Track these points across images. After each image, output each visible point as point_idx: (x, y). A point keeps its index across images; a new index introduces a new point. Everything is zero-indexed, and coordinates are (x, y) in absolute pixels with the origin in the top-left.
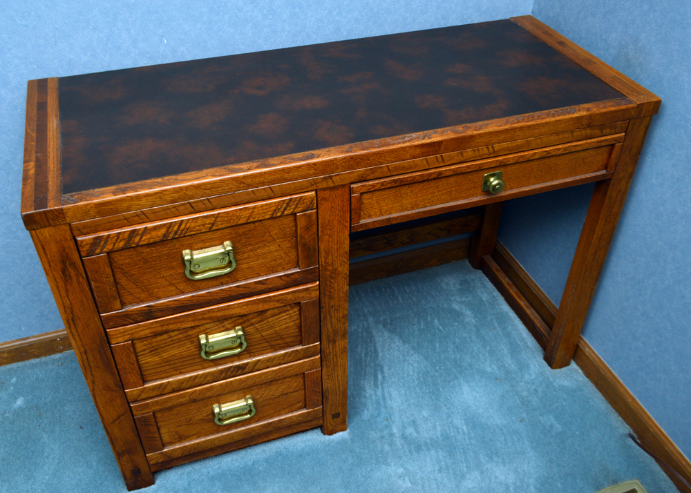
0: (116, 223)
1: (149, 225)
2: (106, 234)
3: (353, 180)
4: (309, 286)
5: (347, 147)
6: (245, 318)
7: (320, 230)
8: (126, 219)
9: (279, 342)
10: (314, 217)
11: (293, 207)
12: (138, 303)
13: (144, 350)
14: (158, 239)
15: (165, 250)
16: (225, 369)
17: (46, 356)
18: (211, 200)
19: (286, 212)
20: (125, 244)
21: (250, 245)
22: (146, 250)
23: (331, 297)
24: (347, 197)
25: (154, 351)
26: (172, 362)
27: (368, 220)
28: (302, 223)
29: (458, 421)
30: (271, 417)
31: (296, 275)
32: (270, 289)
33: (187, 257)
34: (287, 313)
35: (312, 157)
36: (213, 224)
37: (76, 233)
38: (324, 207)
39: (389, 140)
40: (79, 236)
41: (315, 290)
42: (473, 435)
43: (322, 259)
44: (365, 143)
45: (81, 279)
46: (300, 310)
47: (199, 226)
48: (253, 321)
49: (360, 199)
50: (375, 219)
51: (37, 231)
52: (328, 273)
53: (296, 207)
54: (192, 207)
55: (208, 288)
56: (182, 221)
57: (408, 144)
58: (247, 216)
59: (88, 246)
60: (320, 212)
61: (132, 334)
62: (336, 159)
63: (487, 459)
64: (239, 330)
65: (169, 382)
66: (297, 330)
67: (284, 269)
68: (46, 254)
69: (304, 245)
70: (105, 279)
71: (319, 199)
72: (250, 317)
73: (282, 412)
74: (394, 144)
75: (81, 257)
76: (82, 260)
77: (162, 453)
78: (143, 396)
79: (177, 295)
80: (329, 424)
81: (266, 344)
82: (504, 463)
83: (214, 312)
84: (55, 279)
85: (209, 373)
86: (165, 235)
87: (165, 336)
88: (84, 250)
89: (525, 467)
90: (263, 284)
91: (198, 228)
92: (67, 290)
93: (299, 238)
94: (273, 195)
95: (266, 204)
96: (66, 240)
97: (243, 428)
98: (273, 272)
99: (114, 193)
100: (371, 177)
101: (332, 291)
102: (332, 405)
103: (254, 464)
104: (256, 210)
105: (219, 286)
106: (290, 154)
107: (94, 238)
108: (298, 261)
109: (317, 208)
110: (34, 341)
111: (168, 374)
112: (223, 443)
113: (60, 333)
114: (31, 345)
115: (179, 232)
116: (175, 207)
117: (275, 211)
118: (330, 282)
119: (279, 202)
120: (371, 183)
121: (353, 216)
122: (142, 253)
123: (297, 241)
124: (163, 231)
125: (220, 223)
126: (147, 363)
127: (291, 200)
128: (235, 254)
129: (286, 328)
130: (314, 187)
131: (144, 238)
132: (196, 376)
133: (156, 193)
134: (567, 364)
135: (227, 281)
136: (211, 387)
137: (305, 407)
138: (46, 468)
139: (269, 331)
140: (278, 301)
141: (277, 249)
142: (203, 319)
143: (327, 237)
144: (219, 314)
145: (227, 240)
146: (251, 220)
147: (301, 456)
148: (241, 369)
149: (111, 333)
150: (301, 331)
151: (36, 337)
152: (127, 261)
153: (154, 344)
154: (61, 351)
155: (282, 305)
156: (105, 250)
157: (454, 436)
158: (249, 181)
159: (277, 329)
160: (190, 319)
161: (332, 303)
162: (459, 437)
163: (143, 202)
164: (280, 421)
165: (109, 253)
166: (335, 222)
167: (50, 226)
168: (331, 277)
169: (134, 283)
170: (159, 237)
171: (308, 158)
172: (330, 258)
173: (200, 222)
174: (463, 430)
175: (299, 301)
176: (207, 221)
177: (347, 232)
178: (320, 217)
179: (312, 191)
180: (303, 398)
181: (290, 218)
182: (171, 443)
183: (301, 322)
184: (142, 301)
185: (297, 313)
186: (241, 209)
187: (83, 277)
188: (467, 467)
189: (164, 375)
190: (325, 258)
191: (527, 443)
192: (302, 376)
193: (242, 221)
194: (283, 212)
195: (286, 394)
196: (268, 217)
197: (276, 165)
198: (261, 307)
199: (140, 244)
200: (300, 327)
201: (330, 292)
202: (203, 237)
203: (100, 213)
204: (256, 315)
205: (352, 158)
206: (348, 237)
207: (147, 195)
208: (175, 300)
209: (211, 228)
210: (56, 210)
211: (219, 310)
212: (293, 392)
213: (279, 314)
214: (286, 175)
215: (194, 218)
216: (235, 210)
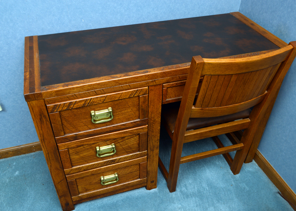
0: (63, 99)
1: (78, 100)
2: (59, 103)
3: (164, 82)
4: (144, 127)
5: (162, 68)
6: (116, 140)
7: (149, 103)
8: (68, 97)
9: (130, 150)
10: (147, 98)
11: (139, 93)
12: (71, 133)
13: (73, 153)
14: (81, 106)
15: (83, 110)
16: (107, 161)
17: (28, 153)
18: (104, 90)
19: (135, 95)
20: (67, 108)
21: (120, 109)
23: (152, 132)
24: (161, 89)
25: (77, 153)
26: (84, 158)
27: (170, 99)
28: (142, 100)
29: (204, 185)
30: (125, 182)
31: (138, 122)
32: (127, 128)
33: (93, 114)
34: (134, 138)
35: (147, 72)
36: (104, 100)
37: (46, 103)
38: (151, 93)
39: (180, 65)
40: (48, 104)
41: (146, 128)
42: (211, 191)
43: (150, 115)
44: (170, 66)
45: (48, 123)
46: (139, 137)
47: (98, 101)
48: (119, 141)
49: (167, 90)
50: (172, 99)
51: (30, 102)
52: (152, 121)
53: (140, 93)
54: (96, 92)
55: (101, 127)
56: (91, 98)
58: (119, 97)
59: (51, 109)
60: (150, 95)
61: (68, 146)
62: (157, 73)
63: (217, 202)
64: (113, 145)
65: (83, 167)
66: (138, 145)
67: (133, 119)
68: (33, 112)
69: (142, 109)
70: (58, 123)
71: (149, 90)
72: (118, 140)
73: (130, 180)
74: (182, 67)
75: (48, 113)
76: (49, 115)
77: (78, 196)
78: (72, 172)
79: (88, 130)
80: (149, 185)
81: (124, 151)
82: (224, 204)
83: (103, 137)
84: (37, 122)
85: (100, 163)
86: (84, 105)
87: (82, 147)
88: (50, 110)
89: (233, 205)
90: (124, 126)
91: (98, 102)
92: (42, 127)
93: (140, 107)
94: (130, 88)
95: (127, 92)
96: (42, 106)
97: (113, 187)
98: (128, 121)
99: (63, 86)
100: (172, 81)
101: (153, 129)
102: (151, 178)
103: (117, 202)
104: (123, 94)
105: (105, 126)
106: (138, 70)
107: (54, 105)
108: (139, 116)
109: (148, 94)
110: (23, 147)
111: (82, 163)
112: (104, 193)
113: (34, 144)
114: (22, 149)
115: (90, 103)
116: (88, 92)
117: (131, 95)
118: (153, 125)
119: (132, 91)
120: (171, 83)
121: (163, 97)
122: (74, 112)
123: (139, 108)
124: (83, 103)
125: (107, 100)
126: (74, 158)
127: (137, 90)
128: (113, 113)
129: (133, 144)
130: (148, 85)
131: (75, 105)
132: (94, 164)
133: (81, 87)
134: (251, 161)
135: (109, 124)
136: (100, 169)
137: (139, 178)
138: (28, 202)
139: (126, 146)
140: (130, 133)
141: (130, 111)
142: (98, 140)
143: (152, 106)
144: (105, 138)
145: (110, 107)
146: (121, 98)
147: (137, 199)
148: (113, 162)
149: (59, 145)
150: (139, 146)
151: (24, 145)
152: (67, 115)
153: (77, 151)
154: (34, 152)
155: (132, 135)
156: (58, 110)
157: (203, 191)
158: (120, 82)
159: (129, 145)
160: (93, 140)
161: (153, 134)
162: (205, 192)
163: (75, 90)
164: (129, 184)
165: (60, 112)
166: (156, 100)
167: (36, 100)
168: (153, 123)
169: (70, 125)
170: (81, 105)
171: (145, 73)
172: (153, 115)
173: (99, 99)
174: (206, 189)
175: (139, 133)
176: (102, 99)
177: (161, 104)
178: (149, 97)
179: (146, 86)
180: (139, 174)
181: (137, 98)
182: (82, 192)
183: (139, 142)
184: (73, 132)
185: (138, 138)
186: (116, 94)
187: (48, 122)
188: (208, 205)
189: (80, 164)
190: (151, 115)
191: (234, 195)
192: (139, 165)
193: (116, 99)
194: (134, 95)
195: (132, 172)
196: (128, 97)
197: (132, 75)
198: (123, 135)
199: (73, 108)
200: (139, 144)
201: (152, 129)
202: (100, 105)
203: (57, 95)
204: (121, 139)
205: (164, 73)
206: (161, 106)
207: (77, 87)
208: (87, 132)
209: (103, 101)
210: (38, 93)
211: (105, 136)
212: (134, 172)
213: (130, 138)
214: (136, 80)
215: (96, 98)
216: (114, 94)
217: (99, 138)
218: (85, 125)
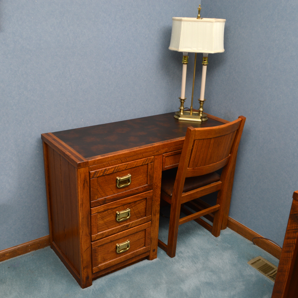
0: (101, 166)
1: (110, 167)
2: (98, 170)
3: (164, 152)
4: (150, 191)
5: (161, 142)
6: (130, 205)
7: (154, 170)
8: (104, 165)
9: (139, 215)
12: (101, 197)
13: (100, 218)
14: (111, 172)
15: (112, 177)
16: (123, 226)
18: (127, 159)
20: (102, 174)
21: (135, 175)
22: (106, 177)
23: (156, 196)
24: (162, 158)
25: (102, 218)
26: (107, 224)
27: (167, 167)
28: (150, 167)
29: (196, 249)
30: (134, 251)
31: (147, 187)
32: (139, 192)
33: (119, 179)
34: (142, 203)
35: (153, 145)
36: (126, 167)
38: (156, 161)
40: (91, 171)
41: (151, 193)
42: (202, 252)
43: (154, 181)
44: (166, 141)
45: (88, 187)
46: (146, 202)
48: (132, 206)
49: (165, 159)
50: (169, 166)
51: (80, 169)
52: (155, 186)
53: (149, 161)
54: (121, 161)
56: (119, 166)
57: (178, 140)
59: (93, 175)
60: (155, 163)
61: (98, 210)
62: (160, 145)
64: (129, 209)
65: (105, 232)
66: (145, 210)
67: (143, 185)
68: (80, 178)
69: (150, 175)
71: (155, 159)
72: (132, 204)
73: (137, 248)
75: (90, 178)
76: (90, 180)
77: (98, 267)
78: (97, 238)
79: (113, 194)
80: (152, 255)
81: (135, 216)
82: (216, 258)
83: (122, 201)
85: (118, 228)
86: (114, 171)
87: (107, 212)
88: (92, 176)
90: (138, 190)
91: (122, 168)
92: (83, 192)
93: (148, 173)
94: (142, 157)
95: (141, 160)
96: (87, 172)
97: (125, 256)
98: (140, 186)
99: (101, 156)
100: (168, 151)
101: (156, 194)
102: (153, 245)
103: (128, 272)
104: (138, 162)
105: (125, 191)
107: (95, 172)
108: (147, 182)
109: (154, 162)
110: (20, 247)
111: (105, 229)
112: (118, 262)
113: (30, 243)
114: (19, 249)
115: (117, 170)
116: (117, 161)
117: (143, 163)
118: (156, 190)
119: (144, 160)
120: (168, 153)
121: (163, 165)
124: (113, 169)
125: (128, 167)
126: (99, 223)
127: (147, 159)
128: (131, 178)
129: (142, 209)
130: (154, 155)
131: (108, 172)
132: (114, 229)
133: (113, 156)
134: (226, 228)
136: (117, 235)
137: (145, 246)
139: (137, 210)
140: (141, 197)
141: (141, 178)
142: (119, 204)
143: (156, 172)
144: (124, 202)
145: (129, 173)
146: (137, 166)
147: (144, 267)
148: (127, 227)
149: (92, 210)
150: (146, 211)
151: (21, 245)
152: (101, 181)
153: (103, 215)
154: (29, 252)
155: (142, 199)
156: (97, 176)
158: (137, 152)
159: (139, 209)
160: (115, 204)
161: (156, 199)
163: (109, 159)
164: (137, 252)
165: (97, 177)
166: (158, 167)
167: (84, 167)
168: (156, 188)
169: (102, 190)
173: (123, 166)
174: (199, 251)
175: (146, 197)
176: (125, 166)
177: (161, 171)
178: (154, 165)
179: (153, 156)
180: (144, 242)
181: (146, 166)
182: (101, 263)
183: (146, 207)
184: (103, 197)
186: (134, 162)
189: (103, 230)
190: (155, 181)
191: (221, 251)
192: (145, 231)
193: (134, 166)
194: (145, 163)
195: (139, 239)
196: (141, 165)
197: (143, 147)
198: (136, 199)
199: (107, 174)
200: (146, 209)
201: (155, 194)
202: (124, 172)
203: (98, 163)
204: (133, 203)
205: (164, 145)
206: (161, 173)
207: (111, 157)
208: (113, 196)
209: (126, 168)
210: (87, 162)
211: (124, 200)
212: (141, 239)
213: (140, 203)
214: (147, 150)
215: (122, 165)
216: (133, 162)
217: (120, 202)
218: (112, 190)
